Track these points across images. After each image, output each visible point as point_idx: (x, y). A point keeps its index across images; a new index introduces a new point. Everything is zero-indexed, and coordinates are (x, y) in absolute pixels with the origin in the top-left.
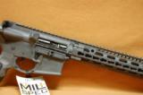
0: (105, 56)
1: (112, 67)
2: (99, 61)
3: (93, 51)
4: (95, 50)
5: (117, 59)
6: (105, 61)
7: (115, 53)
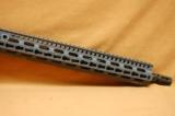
0: (21, 43)
1: (31, 56)
2: (14, 49)
3: (5, 37)
4: (9, 36)
5: (37, 46)
6: (22, 48)
7: (34, 38)
